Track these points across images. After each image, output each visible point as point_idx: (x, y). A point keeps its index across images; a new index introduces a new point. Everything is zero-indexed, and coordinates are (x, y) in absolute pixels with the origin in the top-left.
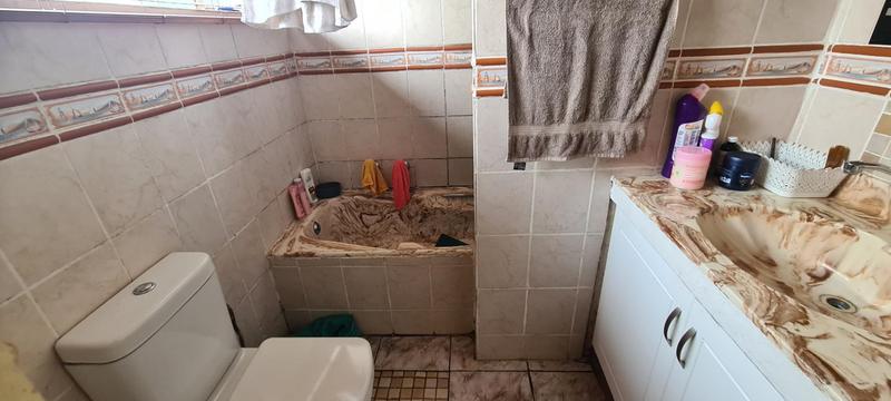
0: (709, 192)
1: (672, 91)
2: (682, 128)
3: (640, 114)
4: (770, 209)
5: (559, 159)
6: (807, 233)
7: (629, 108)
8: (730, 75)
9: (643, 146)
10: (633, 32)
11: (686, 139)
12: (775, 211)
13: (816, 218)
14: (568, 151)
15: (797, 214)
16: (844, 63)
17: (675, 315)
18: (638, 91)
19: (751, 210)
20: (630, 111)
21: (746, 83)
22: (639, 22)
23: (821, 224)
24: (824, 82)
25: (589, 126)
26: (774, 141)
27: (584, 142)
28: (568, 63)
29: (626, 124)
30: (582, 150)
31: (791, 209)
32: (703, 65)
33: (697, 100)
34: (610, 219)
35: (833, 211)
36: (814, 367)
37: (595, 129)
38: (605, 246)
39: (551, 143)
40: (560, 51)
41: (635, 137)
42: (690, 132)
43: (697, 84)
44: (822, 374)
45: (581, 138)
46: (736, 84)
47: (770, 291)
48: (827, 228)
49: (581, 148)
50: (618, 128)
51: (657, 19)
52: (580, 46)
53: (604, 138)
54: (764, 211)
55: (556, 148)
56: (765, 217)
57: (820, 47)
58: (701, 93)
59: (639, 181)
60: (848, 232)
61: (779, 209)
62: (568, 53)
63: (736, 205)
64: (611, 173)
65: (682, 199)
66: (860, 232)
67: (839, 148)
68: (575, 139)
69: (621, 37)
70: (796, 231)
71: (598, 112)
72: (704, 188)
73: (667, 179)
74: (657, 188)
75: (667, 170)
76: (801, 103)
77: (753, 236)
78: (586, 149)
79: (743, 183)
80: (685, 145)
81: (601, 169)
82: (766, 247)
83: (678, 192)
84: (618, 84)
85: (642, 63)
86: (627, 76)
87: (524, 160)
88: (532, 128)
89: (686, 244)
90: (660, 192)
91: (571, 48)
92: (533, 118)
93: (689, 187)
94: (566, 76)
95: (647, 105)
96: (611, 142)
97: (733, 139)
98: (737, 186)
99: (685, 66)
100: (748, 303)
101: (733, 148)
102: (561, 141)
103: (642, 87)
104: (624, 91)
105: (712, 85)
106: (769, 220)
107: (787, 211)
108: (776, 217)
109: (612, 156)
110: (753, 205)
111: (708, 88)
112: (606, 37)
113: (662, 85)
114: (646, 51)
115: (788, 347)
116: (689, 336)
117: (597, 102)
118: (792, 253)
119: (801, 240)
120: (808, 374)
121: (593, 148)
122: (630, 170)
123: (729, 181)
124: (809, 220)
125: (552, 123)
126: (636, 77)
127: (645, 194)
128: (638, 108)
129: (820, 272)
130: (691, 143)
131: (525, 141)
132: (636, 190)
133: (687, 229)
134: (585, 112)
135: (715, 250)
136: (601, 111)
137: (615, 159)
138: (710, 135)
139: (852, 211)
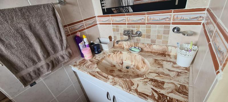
0: (95, 57)
1: (71, 36)
2: (80, 44)
3: (67, 46)
4: (108, 55)
5: (48, 73)
6: (116, 56)
7: (62, 46)
8: (82, 28)
9: (73, 54)
10: (47, 23)
11: (82, 47)
12: (109, 55)
13: (115, 53)
14: (50, 68)
15: (112, 53)
16: (101, 19)
17: (108, 94)
18: (61, 41)
19: (105, 57)
20: (63, 47)
21: (87, 28)
22: (48, 20)
23: (117, 53)
24: (100, 24)
25: (52, 58)
26: (99, 38)
27: (54, 62)
28: (28, 41)
29: (64, 51)
30: (55, 65)
31: (110, 53)
32: (75, 27)
33: (79, 36)
34: (76, 75)
35: (116, 49)
36: (143, 96)
37: (55, 57)
38: (79, 82)
39: (41, 69)
40: (20, 38)
41: (69, 53)
42: (82, 45)
43: (76, 32)
44: (145, 98)
45: (52, 62)
46: (85, 29)
47: (123, 80)
48: (118, 54)
49: (54, 65)
50: (62, 53)
51: (53, 18)
52: (28, 33)
53: (60, 58)
54: (107, 56)
55: (44, 70)
56: (108, 57)
57: (95, 17)
58: (79, 34)
59: (78, 63)
60: (121, 53)
61: (109, 54)
62: (24, 38)
63: (102, 58)
64: (69, 64)
65: (91, 63)
66: (123, 52)
67: (110, 36)
68: (50, 64)
69: (44, 26)
70: (114, 57)
71: (52, 52)
72: (93, 57)
73: (84, 58)
74: (83, 62)
75: (82, 56)
76: (98, 29)
77: (108, 62)
78: (56, 64)
79: (99, 51)
80: (83, 48)
81: (65, 65)
82: (112, 63)
83: (89, 61)
84: (54, 41)
85: (57, 32)
86: (55, 37)
87: (34, 81)
88: (28, 69)
89: (101, 78)
90: (85, 64)
91: (25, 35)
92: (26, 66)
93: (90, 58)
94: (30, 45)
95: (67, 43)
96: (63, 58)
97: (92, 42)
98: (99, 52)
99: (70, 28)
100: (123, 88)
101: (93, 43)
102: (45, 67)
103: (62, 39)
104: (57, 42)
105: (80, 31)
106: (109, 57)
107: (110, 54)
108: (109, 56)
109: (66, 61)
110: (105, 56)
111: (80, 33)
112: (38, 27)
113: (68, 36)
114: (56, 29)
115: (136, 95)
116: (114, 98)
117: (49, 48)
118: (116, 61)
119: (115, 58)
120: (143, 99)
121: (58, 62)
122: (74, 60)
123: (97, 52)
124: (115, 54)
125: (36, 63)
126: (58, 37)
127: (82, 66)
128: (65, 45)
129: (121, 63)
130: (84, 47)
131: (28, 75)
132: (79, 66)
133: (98, 72)
134: (47, 54)
135: (107, 75)
136: (53, 51)
137: (68, 61)
138: (87, 44)
139: (118, 48)
